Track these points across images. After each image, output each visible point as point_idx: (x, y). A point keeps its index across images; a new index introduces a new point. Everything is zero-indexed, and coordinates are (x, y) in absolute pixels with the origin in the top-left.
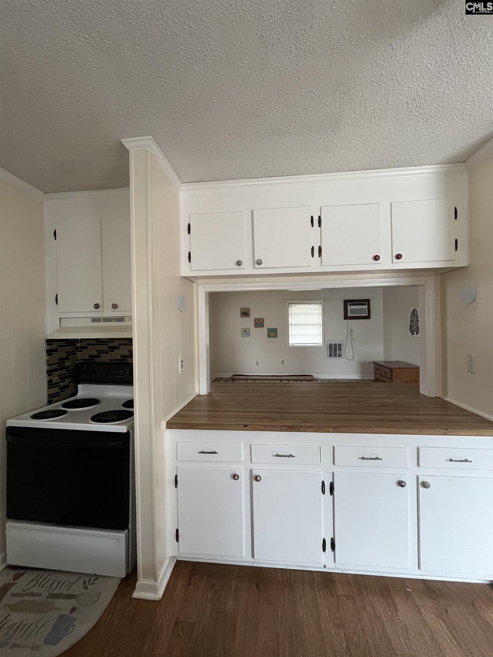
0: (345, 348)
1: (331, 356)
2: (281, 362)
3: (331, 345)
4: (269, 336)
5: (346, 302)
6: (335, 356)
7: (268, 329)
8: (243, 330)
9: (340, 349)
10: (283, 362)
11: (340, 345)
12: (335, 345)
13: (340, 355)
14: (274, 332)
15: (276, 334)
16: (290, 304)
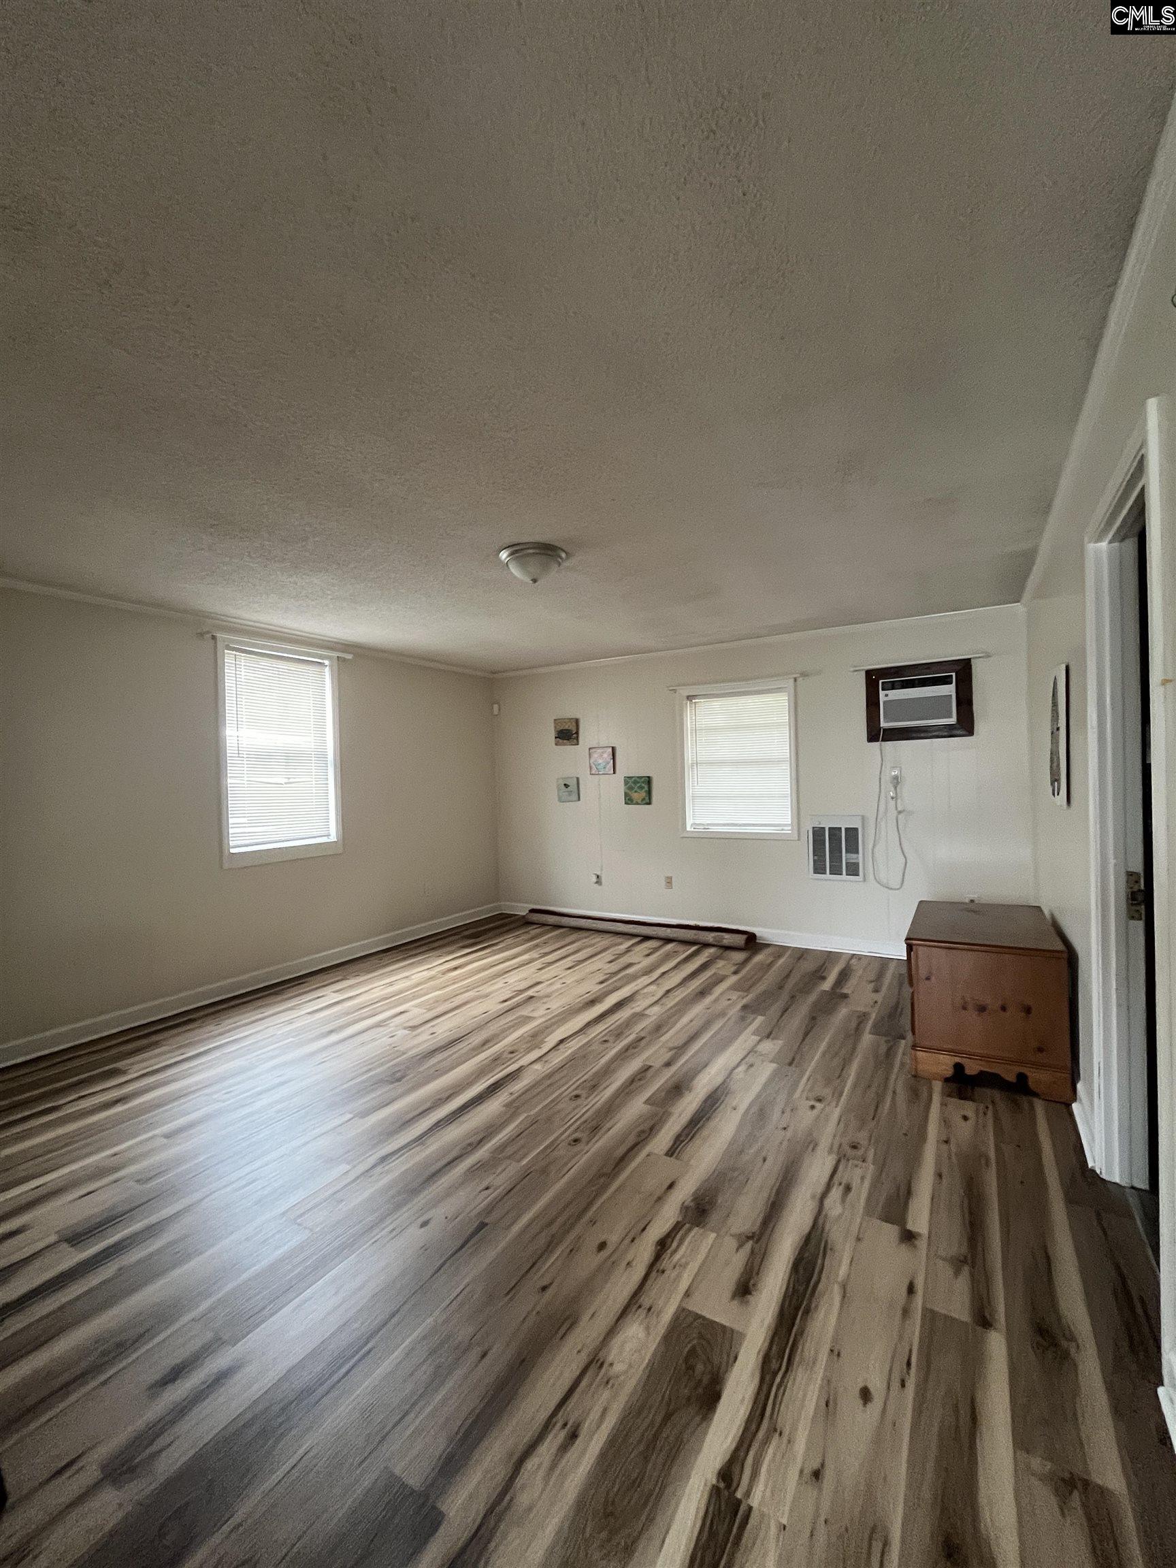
0: (874, 846)
1: (819, 869)
2: (663, 883)
3: (818, 833)
4: (629, 800)
5: (875, 680)
6: (836, 871)
7: (628, 780)
8: (562, 783)
9: (853, 847)
10: (669, 881)
11: (852, 833)
12: (835, 832)
13: (853, 870)
14: (641, 788)
15: (649, 793)
16: (689, 698)
